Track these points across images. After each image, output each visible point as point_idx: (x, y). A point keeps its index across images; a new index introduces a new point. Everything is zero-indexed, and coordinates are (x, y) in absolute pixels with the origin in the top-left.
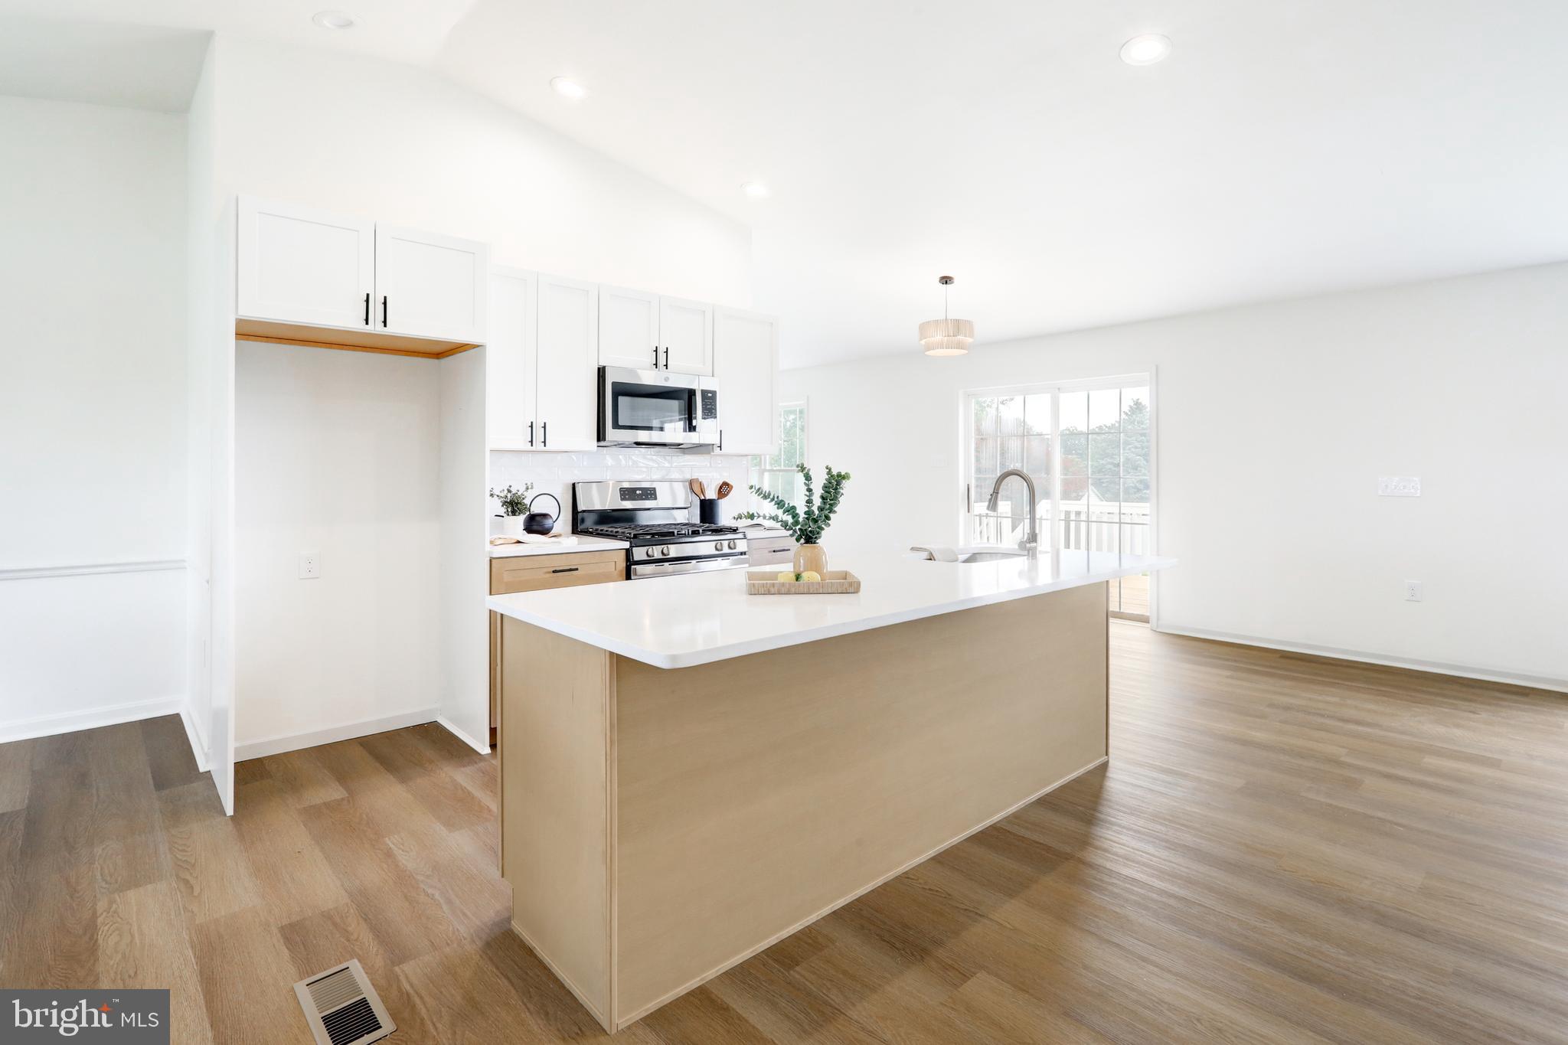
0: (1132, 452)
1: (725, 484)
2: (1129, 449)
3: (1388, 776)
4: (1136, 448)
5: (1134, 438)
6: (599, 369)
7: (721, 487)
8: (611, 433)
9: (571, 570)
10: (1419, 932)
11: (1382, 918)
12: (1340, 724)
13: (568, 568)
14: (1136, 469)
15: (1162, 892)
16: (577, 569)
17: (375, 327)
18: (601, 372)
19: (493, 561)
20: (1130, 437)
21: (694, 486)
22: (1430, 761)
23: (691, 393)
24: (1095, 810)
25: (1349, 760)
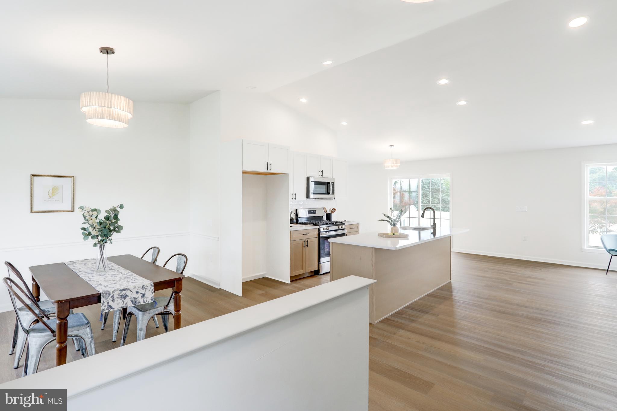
0: (426, 190)
1: (334, 209)
2: (424, 189)
3: (519, 283)
4: (427, 189)
5: (426, 185)
6: (307, 177)
7: (332, 210)
8: (312, 196)
9: (307, 234)
10: (526, 307)
11: (518, 305)
12: (507, 273)
13: (306, 233)
14: (427, 197)
15: (472, 303)
16: (308, 234)
17: (269, 171)
18: (308, 179)
19: (292, 232)
20: (425, 185)
21: (325, 209)
22: (529, 279)
23: (329, 183)
24: (452, 290)
25: (510, 280)
